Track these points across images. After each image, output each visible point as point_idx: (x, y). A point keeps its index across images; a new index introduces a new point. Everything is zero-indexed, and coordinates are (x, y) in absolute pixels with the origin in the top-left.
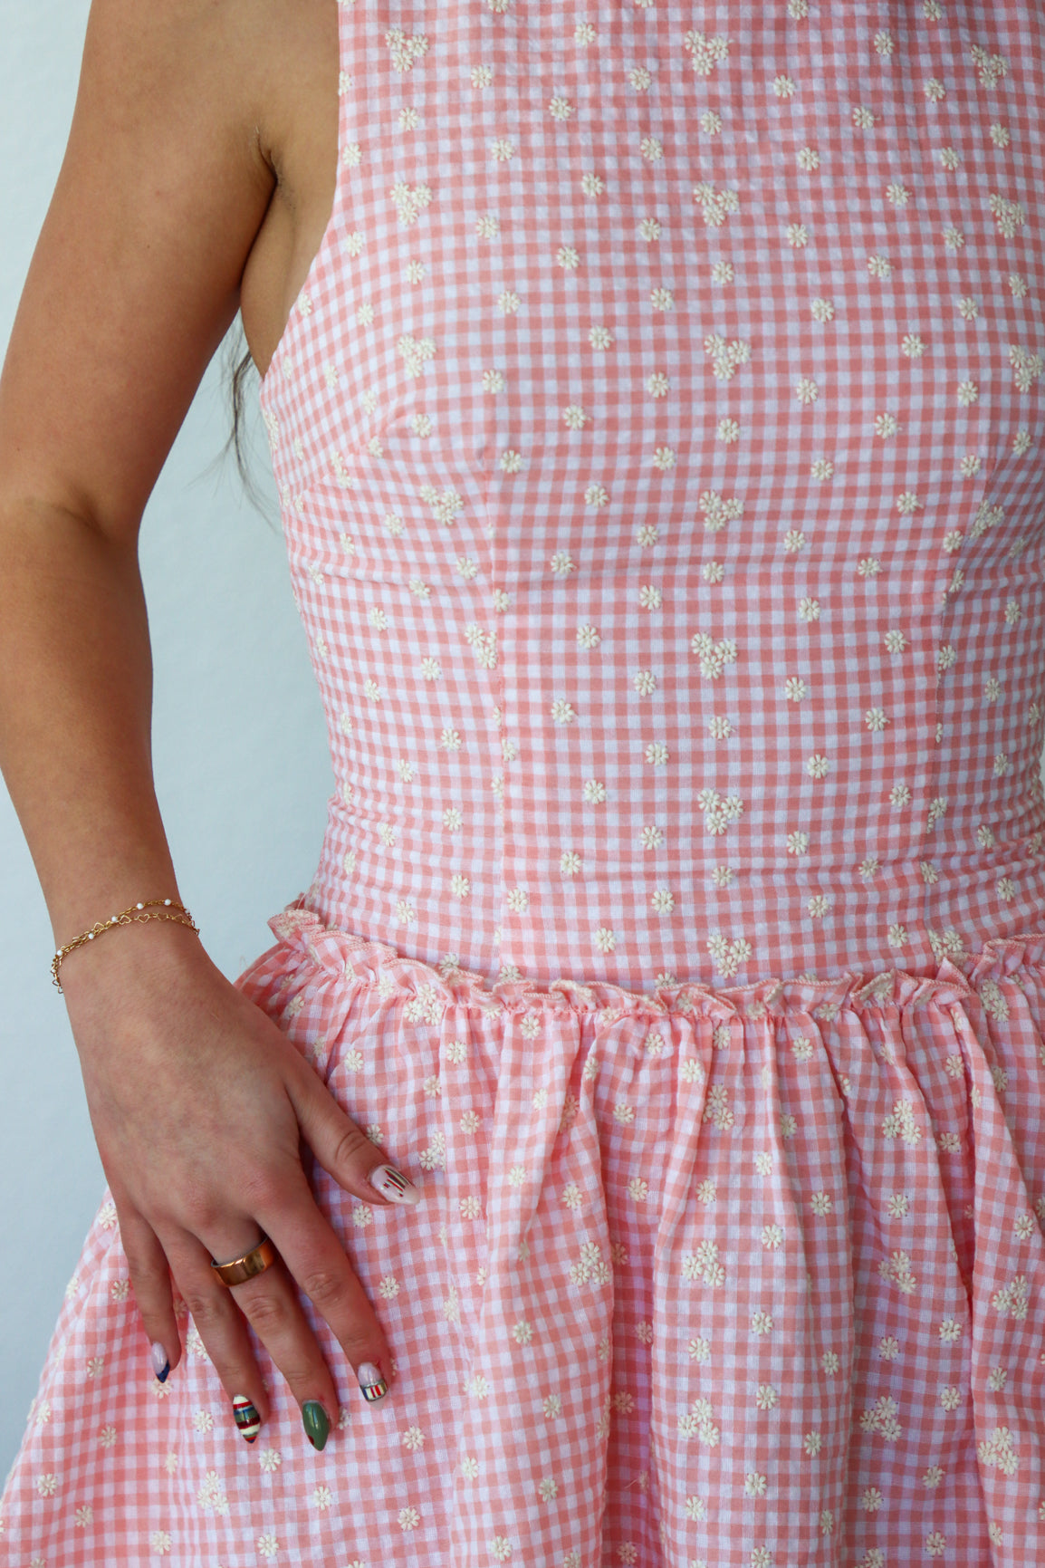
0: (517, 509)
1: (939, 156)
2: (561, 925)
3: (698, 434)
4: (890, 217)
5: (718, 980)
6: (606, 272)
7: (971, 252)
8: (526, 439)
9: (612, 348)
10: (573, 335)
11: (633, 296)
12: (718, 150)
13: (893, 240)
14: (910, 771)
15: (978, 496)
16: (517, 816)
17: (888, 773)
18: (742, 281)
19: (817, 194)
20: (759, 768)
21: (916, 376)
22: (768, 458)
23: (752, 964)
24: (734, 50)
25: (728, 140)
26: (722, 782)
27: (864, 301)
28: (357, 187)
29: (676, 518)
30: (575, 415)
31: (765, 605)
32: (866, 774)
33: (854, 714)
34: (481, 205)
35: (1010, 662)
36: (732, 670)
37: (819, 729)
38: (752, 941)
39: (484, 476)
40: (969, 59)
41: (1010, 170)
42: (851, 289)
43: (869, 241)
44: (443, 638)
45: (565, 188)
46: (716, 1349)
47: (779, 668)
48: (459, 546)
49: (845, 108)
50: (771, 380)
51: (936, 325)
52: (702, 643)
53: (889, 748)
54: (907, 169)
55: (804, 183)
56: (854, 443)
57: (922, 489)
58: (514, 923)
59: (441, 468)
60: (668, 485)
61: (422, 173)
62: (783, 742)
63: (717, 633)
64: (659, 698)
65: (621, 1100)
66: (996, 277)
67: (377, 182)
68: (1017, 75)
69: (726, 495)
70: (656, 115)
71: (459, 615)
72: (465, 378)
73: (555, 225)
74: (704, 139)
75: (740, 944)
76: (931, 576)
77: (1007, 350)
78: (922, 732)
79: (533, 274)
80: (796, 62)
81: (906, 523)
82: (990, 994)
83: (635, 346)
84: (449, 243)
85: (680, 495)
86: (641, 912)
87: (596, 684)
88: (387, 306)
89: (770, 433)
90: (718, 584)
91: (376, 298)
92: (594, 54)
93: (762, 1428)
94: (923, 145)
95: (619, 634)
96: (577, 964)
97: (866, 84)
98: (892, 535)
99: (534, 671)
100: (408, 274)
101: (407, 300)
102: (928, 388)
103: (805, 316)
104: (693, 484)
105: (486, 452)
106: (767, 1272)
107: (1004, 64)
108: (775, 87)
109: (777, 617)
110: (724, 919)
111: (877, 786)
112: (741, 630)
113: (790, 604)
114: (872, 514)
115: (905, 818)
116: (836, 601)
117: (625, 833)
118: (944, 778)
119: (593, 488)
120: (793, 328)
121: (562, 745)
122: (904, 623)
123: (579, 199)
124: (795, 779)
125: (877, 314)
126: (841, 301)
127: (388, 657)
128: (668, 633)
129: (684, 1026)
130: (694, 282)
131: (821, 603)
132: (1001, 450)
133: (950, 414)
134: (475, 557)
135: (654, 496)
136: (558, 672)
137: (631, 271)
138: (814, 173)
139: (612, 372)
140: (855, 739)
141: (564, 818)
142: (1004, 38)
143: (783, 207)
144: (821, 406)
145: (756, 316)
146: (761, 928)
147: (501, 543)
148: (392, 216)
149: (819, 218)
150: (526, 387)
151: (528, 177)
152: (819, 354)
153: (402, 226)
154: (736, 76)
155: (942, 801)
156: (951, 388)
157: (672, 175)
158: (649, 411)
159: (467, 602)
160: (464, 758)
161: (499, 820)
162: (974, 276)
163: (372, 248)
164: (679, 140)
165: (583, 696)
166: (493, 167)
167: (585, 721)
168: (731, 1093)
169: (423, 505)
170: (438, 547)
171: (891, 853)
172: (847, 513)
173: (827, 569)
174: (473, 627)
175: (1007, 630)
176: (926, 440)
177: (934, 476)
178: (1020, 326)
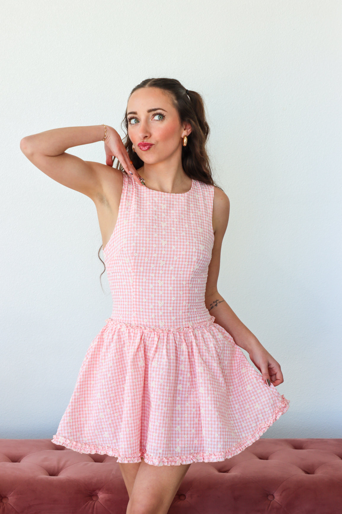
0: (136, 261)
1: (192, 222)
2: (140, 318)
3: (160, 252)
4: (186, 228)
5: (160, 327)
6: (149, 231)
7: (196, 233)
8: (138, 252)
9: (149, 241)
10: (145, 239)
11: (152, 234)
12: (164, 218)
13: (186, 231)
14: (186, 300)
15: (196, 263)
16: (135, 303)
17: (183, 300)
18: (166, 234)
19: (177, 224)
20: (166, 298)
21: (188, 247)
22: (169, 256)
23: (165, 325)
24: (167, 206)
25: (166, 217)
26: (161, 300)
27: (182, 237)
28: (120, 220)
29: (157, 263)
30: (144, 249)
31: (168, 277)
32: (180, 300)
33: (179, 292)
34: (134, 222)
35: (199, 287)
36: (163, 285)
37: (174, 294)
38: (165, 322)
39: (132, 256)
40: (196, 211)
41: (201, 225)
42: (180, 236)
43: (183, 231)
44: (126, 279)
45: (145, 221)
47: (169, 285)
48: (129, 266)
49: (181, 215)
50: (169, 246)
51: (191, 241)
52: (159, 281)
53: (183, 297)
54: (188, 223)
55: (175, 223)
56: (180, 255)
57: (188, 262)
58: (134, 317)
59: (127, 255)
60: (156, 259)
61: (127, 218)
62: (169, 295)
63: (161, 280)
64: (153, 288)
65: (147, 342)
66: (199, 237)
67: (122, 219)
68: (203, 214)
69: (163, 261)
70: (157, 213)
71: (128, 276)
72: (131, 243)
74: (163, 217)
76: (190, 274)
77: (200, 245)
78: (187, 295)
79: (140, 231)
80: (175, 209)
81: (186, 266)
82: (196, 331)
83: (152, 241)
84: (130, 227)
85: (157, 260)
86: (150, 317)
87: (145, 286)
89: (169, 253)
90: (162, 274)
91: (121, 234)
92: (149, 205)
93: (161, 385)
94: (190, 220)
95: (149, 279)
96: (142, 323)
97: (183, 212)
98: (184, 268)
99: (138, 284)
100: (124, 231)
101: (124, 234)
102: (190, 249)
103: (174, 239)
104: (159, 259)
105: (133, 253)
106: (163, 365)
107: (201, 213)
108: (172, 212)
109: (169, 279)
110: (161, 319)
111: (181, 302)
112: (164, 280)
113: (171, 277)
114: (182, 265)
115: (185, 306)
116: (177, 277)
117: (149, 306)
118: (190, 301)
119: (146, 258)
120: (173, 240)
121: (141, 294)
122: (186, 281)
123: (147, 222)
124: (171, 300)
125: (183, 239)
126: (179, 237)
128: (155, 280)
129: (156, 333)
130: (160, 233)
131: (175, 277)
132: (199, 258)
133: (192, 252)
134: (131, 268)
135: (154, 260)
136: (141, 284)
137: (152, 231)
138: (176, 222)
139: (149, 244)
140: (179, 295)
141: (141, 303)
142: (201, 210)
143: (172, 226)
144: (176, 250)
145: (168, 238)
146: (166, 321)
147: (134, 266)
148: (123, 224)
149: (177, 227)
150: (138, 245)
151: (140, 219)
152: (176, 243)
154: (167, 210)
155: (190, 304)
156: (193, 249)
157: (158, 221)
158: (154, 249)
159: (129, 274)
160: (128, 295)
161: (132, 303)
162: (196, 236)
163: (121, 227)
164: (160, 216)
165: (144, 287)
166: (136, 217)
168: (161, 342)
169: (125, 260)
170: (126, 266)
171: (184, 311)
172: (179, 264)
173: (176, 272)
174: (130, 278)
175: (198, 283)
176: (189, 255)
177: (190, 260)
178: (202, 243)
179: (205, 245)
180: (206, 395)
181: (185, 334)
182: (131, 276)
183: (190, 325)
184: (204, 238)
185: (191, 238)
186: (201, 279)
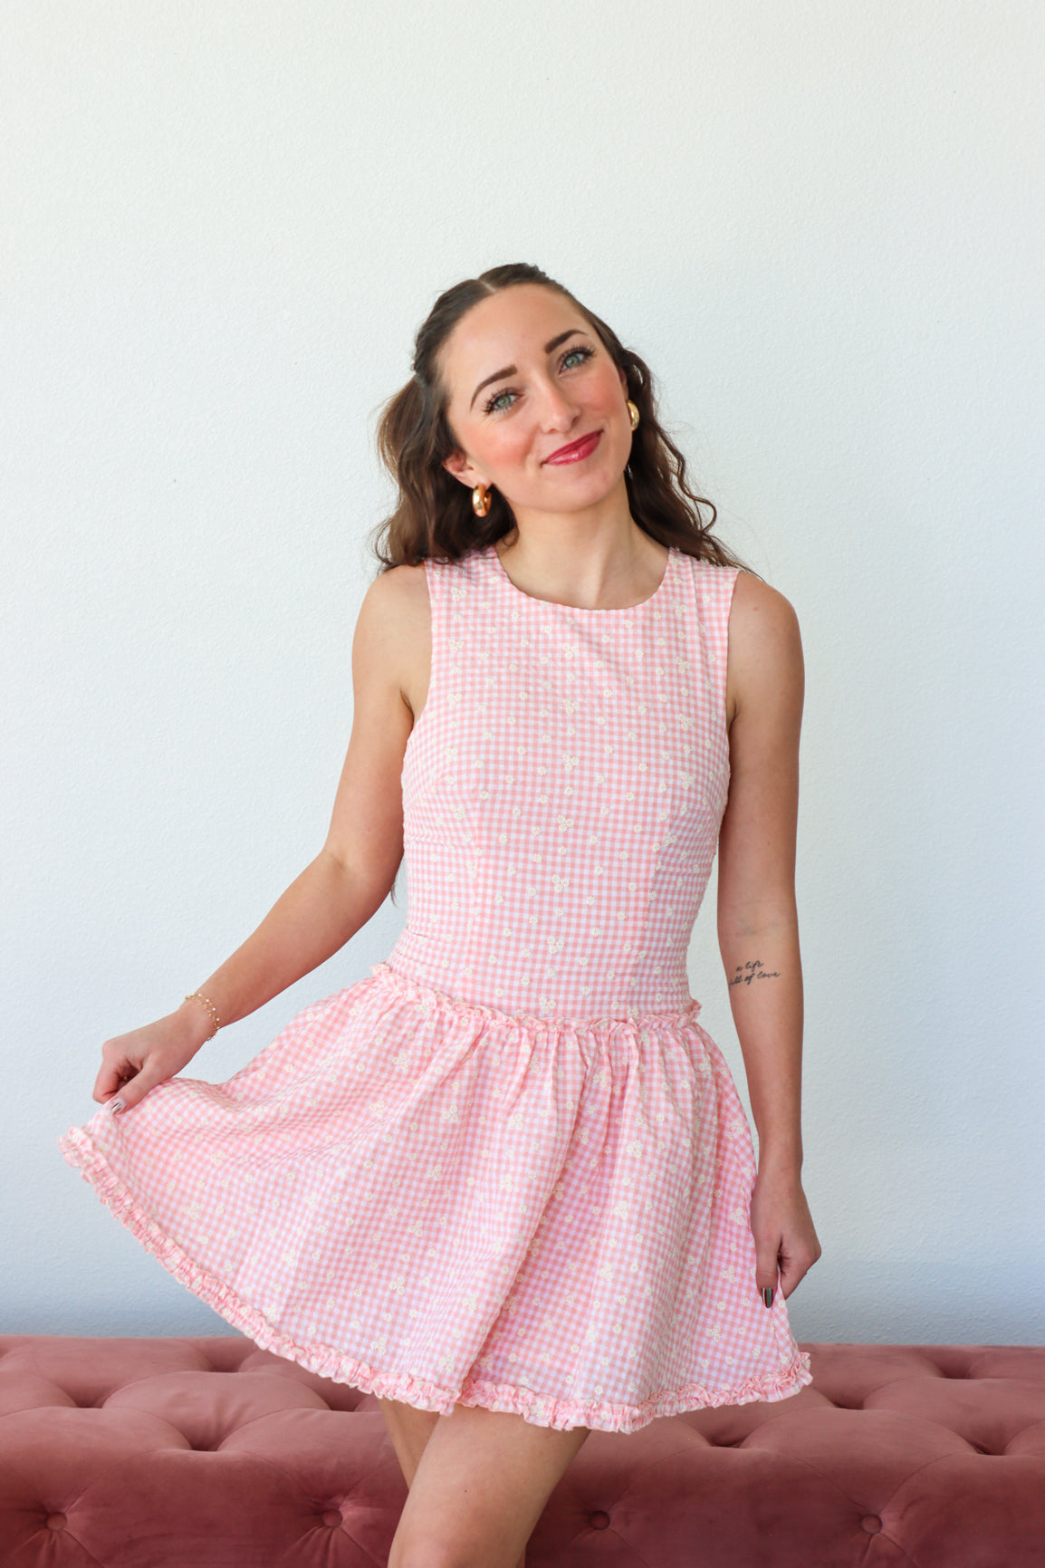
1: (660, 697)
2: (483, 984)
3: (557, 791)
4: (639, 718)
5: (541, 1014)
6: (526, 726)
7: (670, 734)
8: (491, 787)
9: (526, 754)
10: (511, 749)
11: (536, 736)
12: (573, 687)
13: (639, 726)
14: (633, 938)
15: (666, 829)
16: (475, 938)
17: (624, 938)
18: (579, 735)
19: (611, 706)
20: (573, 930)
21: (644, 778)
22: (584, 804)
23: (555, 1011)
24: (581, 650)
25: (578, 683)
26: (558, 934)
27: (626, 748)
28: (435, 694)
29: (548, 825)
30: (510, 779)
31: (582, 866)
32: (615, 937)
33: (613, 913)
34: (481, 700)
35: (678, 902)
36: (567, 891)
37: (598, 917)
40: (675, 661)
41: (688, 705)
42: (621, 743)
43: (630, 726)
44: (458, 866)
45: (513, 696)
46: (517, 1154)
47: (585, 892)
48: (464, 830)
49: (623, 676)
50: (587, 773)
51: (653, 760)
52: (556, 878)
53: (626, 928)
54: (646, 700)
55: (606, 702)
56: (618, 802)
57: (644, 824)
59: (458, 797)
60: (545, 810)
61: (459, 689)
62: (584, 921)
63: (562, 875)
64: (537, 898)
65: (492, 1056)
66: (679, 745)
67: (442, 692)
68: (693, 670)
69: (568, 817)
70: (550, 673)
71: (465, 857)
72: (469, 762)
73: (508, 708)
74: (568, 683)
75: (552, 1001)
76: (649, 862)
77: (680, 773)
78: (640, 924)
79: (498, 725)
80: (605, 657)
81: (638, 837)
82: (644, 1035)
83: (535, 755)
84: (467, 713)
86: (516, 984)
87: (513, 890)
88: (442, 737)
89: (585, 794)
90: (565, 856)
91: (439, 734)
92: (528, 650)
93: (529, 1187)
94: (654, 692)
95: (525, 871)
96: (487, 1000)
97: (632, 668)
98: (632, 841)
99: (490, 882)
100: (450, 726)
101: (449, 735)
102: (648, 784)
103: (602, 751)
104: (555, 811)
105: (475, 790)
106: (541, 1126)
107: (689, 665)
108: (597, 664)
109: (586, 872)
110: (548, 991)
111: (618, 942)
112: (572, 875)
113: (592, 867)
114: (624, 831)
115: (628, 956)
116: (610, 868)
117: (517, 950)
118: (647, 944)
119: (516, 808)
120: (597, 755)
121: (497, 912)
122: (637, 880)
123: (518, 700)
124: (587, 936)
125: (630, 753)
126: (617, 747)
127: (436, 873)
128: (544, 873)
129: (525, 1031)
130: (560, 733)
131: (604, 868)
132: (675, 812)
133: (656, 795)
134: (470, 834)
136: (500, 883)
137: (536, 727)
138: (610, 698)
139: (525, 763)
140: (612, 923)
141: (494, 941)
142: (690, 656)
143: (597, 710)
144: (605, 786)
145: (583, 748)
146: (561, 997)
147: (480, 828)
148: (447, 704)
149: (611, 715)
150: (492, 766)
151: (499, 691)
152: (606, 765)
153: (450, 708)
154: (582, 660)
155: (644, 953)
156: (657, 785)
157: (555, 695)
158: (539, 780)
159: (467, 852)
160: (458, 914)
161: (468, 939)
162: (670, 743)
163: (439, 716)
164: (559, 683)
165: (508, 894)
166: (486, 687)
167: (507, 904)
168: (539, 1059)
169: (451, 812)
170: (457, 830)
171: (620, 970)
172: (615, 831)
173: (607, 854)
174: (469, 863)
175: (678, 889)
176: (646, 804)
177: (649, 819)
178: (687, 765)
179: (697, 772)
180: (633, 1228)
181: (614, 1039)
182: (472, 857)
183: (632, 1012)
184: (694, 748)
185: (653, 751)
186: (686, 878)
